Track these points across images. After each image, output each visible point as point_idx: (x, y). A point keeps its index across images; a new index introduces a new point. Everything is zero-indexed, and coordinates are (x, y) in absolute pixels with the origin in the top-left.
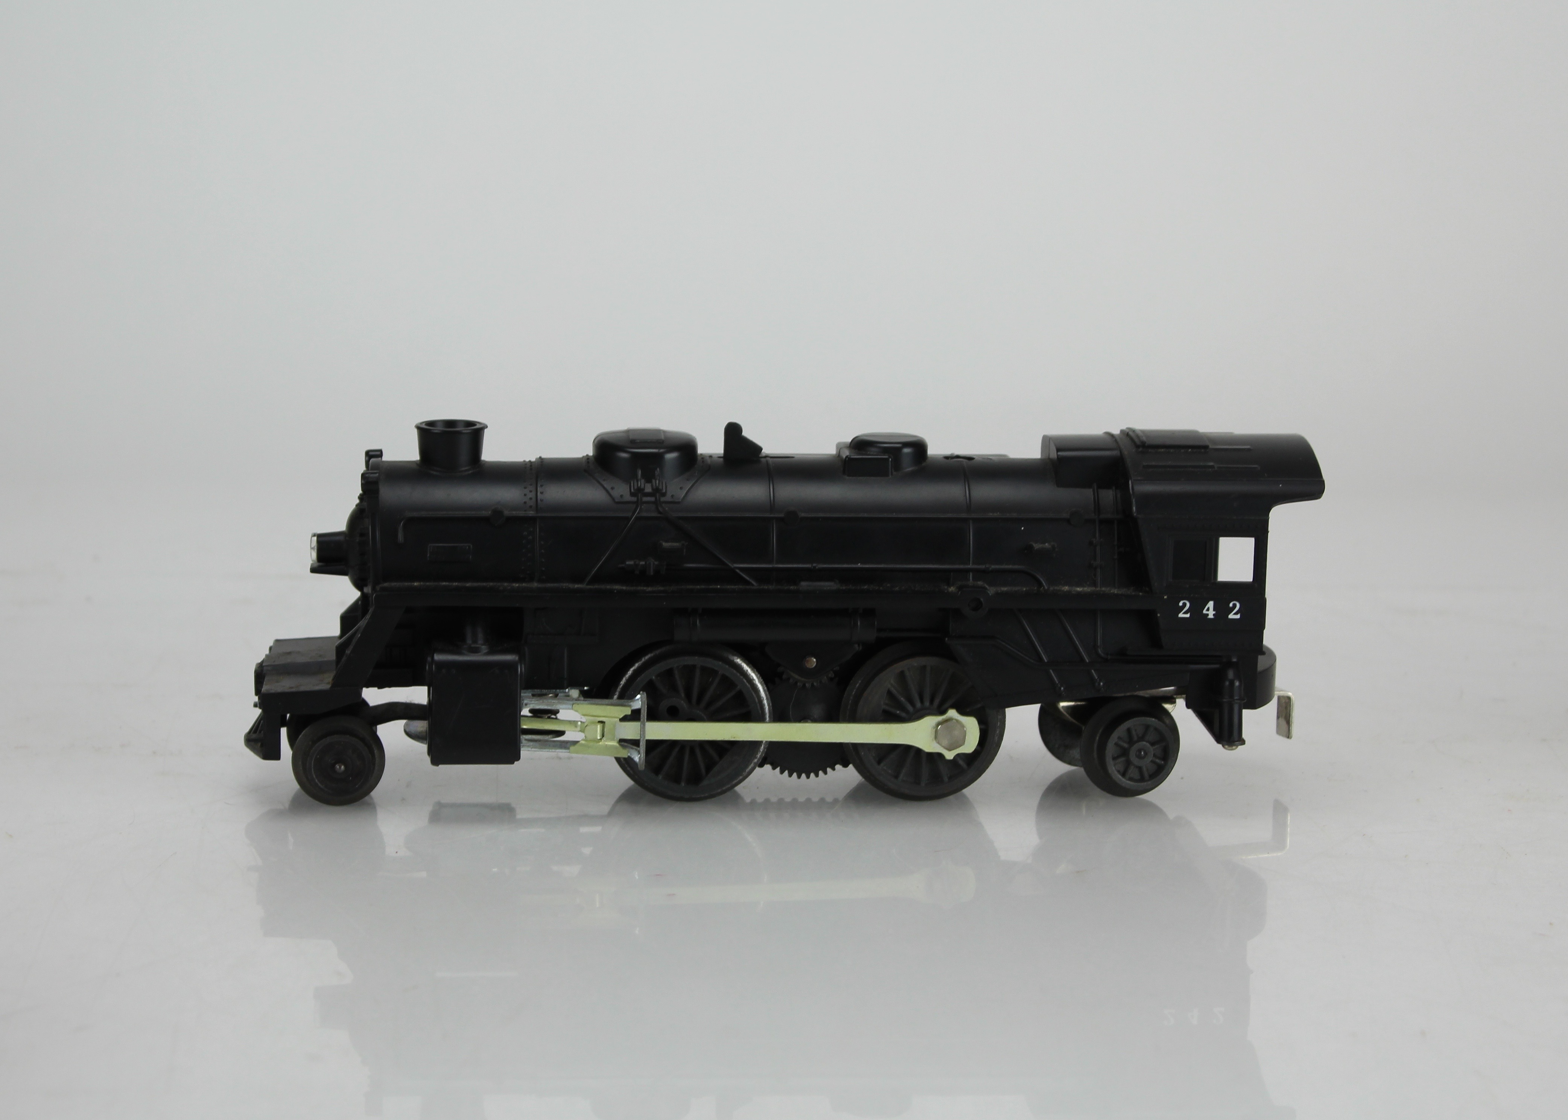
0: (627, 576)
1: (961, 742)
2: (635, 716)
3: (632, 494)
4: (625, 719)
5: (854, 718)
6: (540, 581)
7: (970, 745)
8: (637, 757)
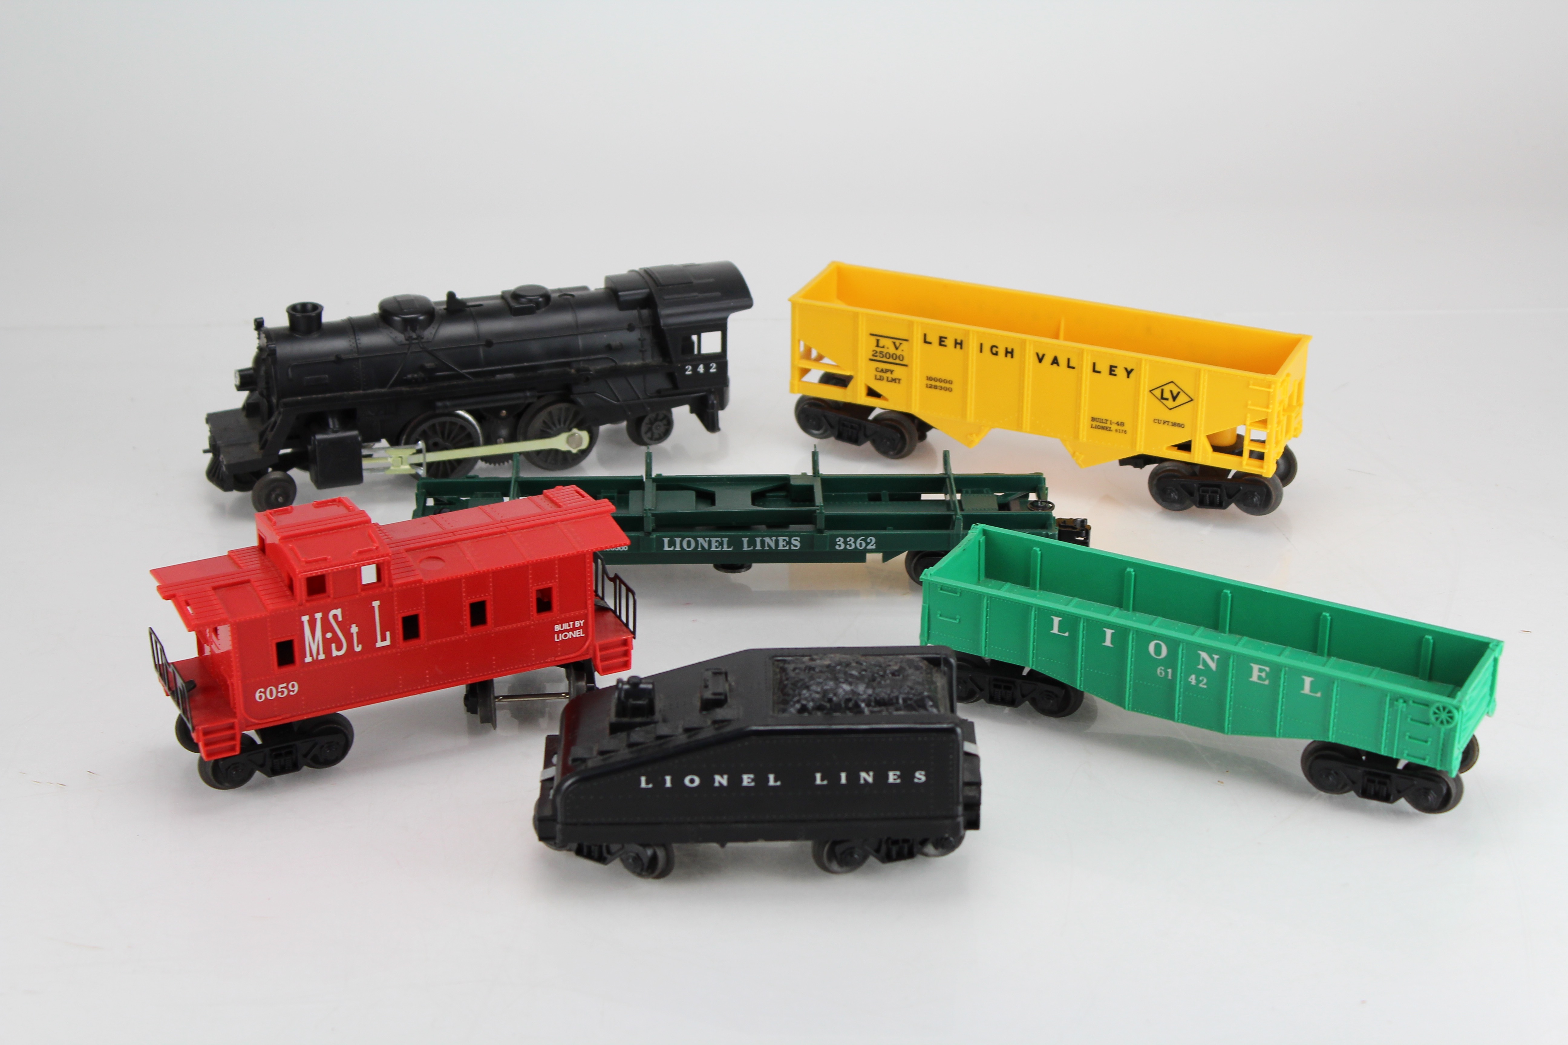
0: (408, 382)
1: (580, 444)
2: (419, 451)
3: (407, 340)
4: (414, 454)
5: (526, 438)
6: (364, 390)
7: (585, 445)
8: (422, 472)
